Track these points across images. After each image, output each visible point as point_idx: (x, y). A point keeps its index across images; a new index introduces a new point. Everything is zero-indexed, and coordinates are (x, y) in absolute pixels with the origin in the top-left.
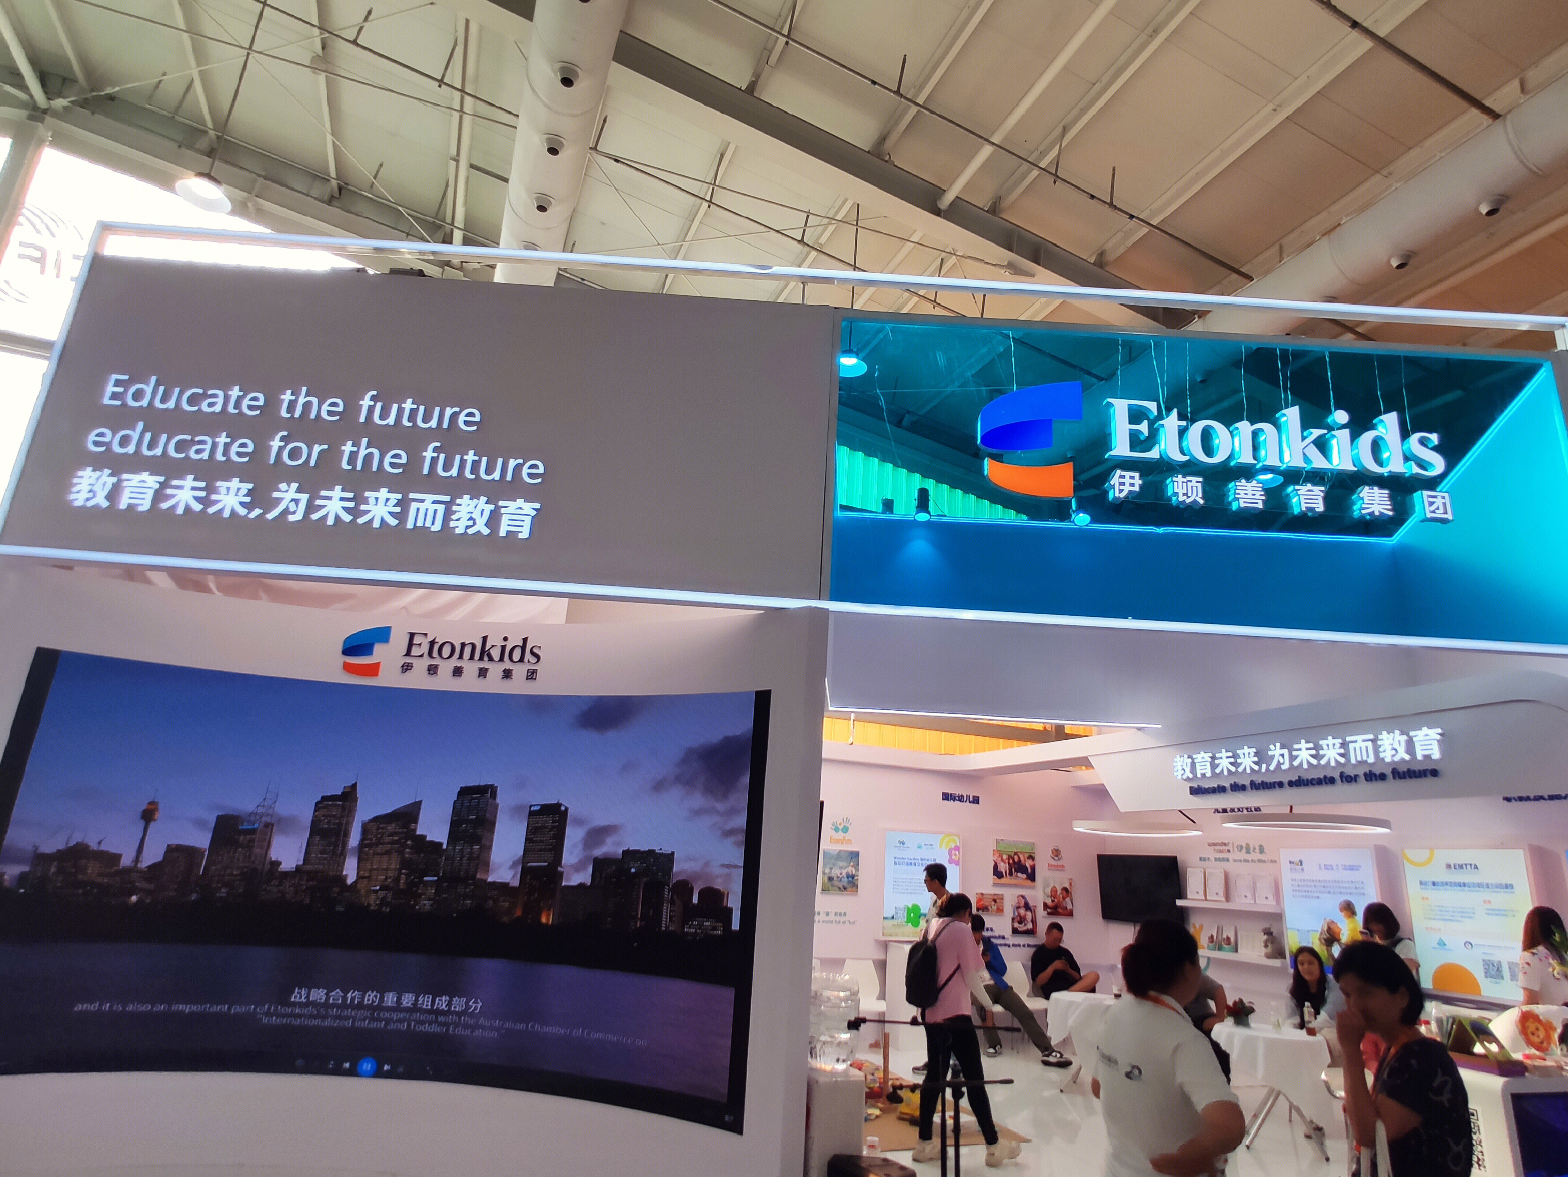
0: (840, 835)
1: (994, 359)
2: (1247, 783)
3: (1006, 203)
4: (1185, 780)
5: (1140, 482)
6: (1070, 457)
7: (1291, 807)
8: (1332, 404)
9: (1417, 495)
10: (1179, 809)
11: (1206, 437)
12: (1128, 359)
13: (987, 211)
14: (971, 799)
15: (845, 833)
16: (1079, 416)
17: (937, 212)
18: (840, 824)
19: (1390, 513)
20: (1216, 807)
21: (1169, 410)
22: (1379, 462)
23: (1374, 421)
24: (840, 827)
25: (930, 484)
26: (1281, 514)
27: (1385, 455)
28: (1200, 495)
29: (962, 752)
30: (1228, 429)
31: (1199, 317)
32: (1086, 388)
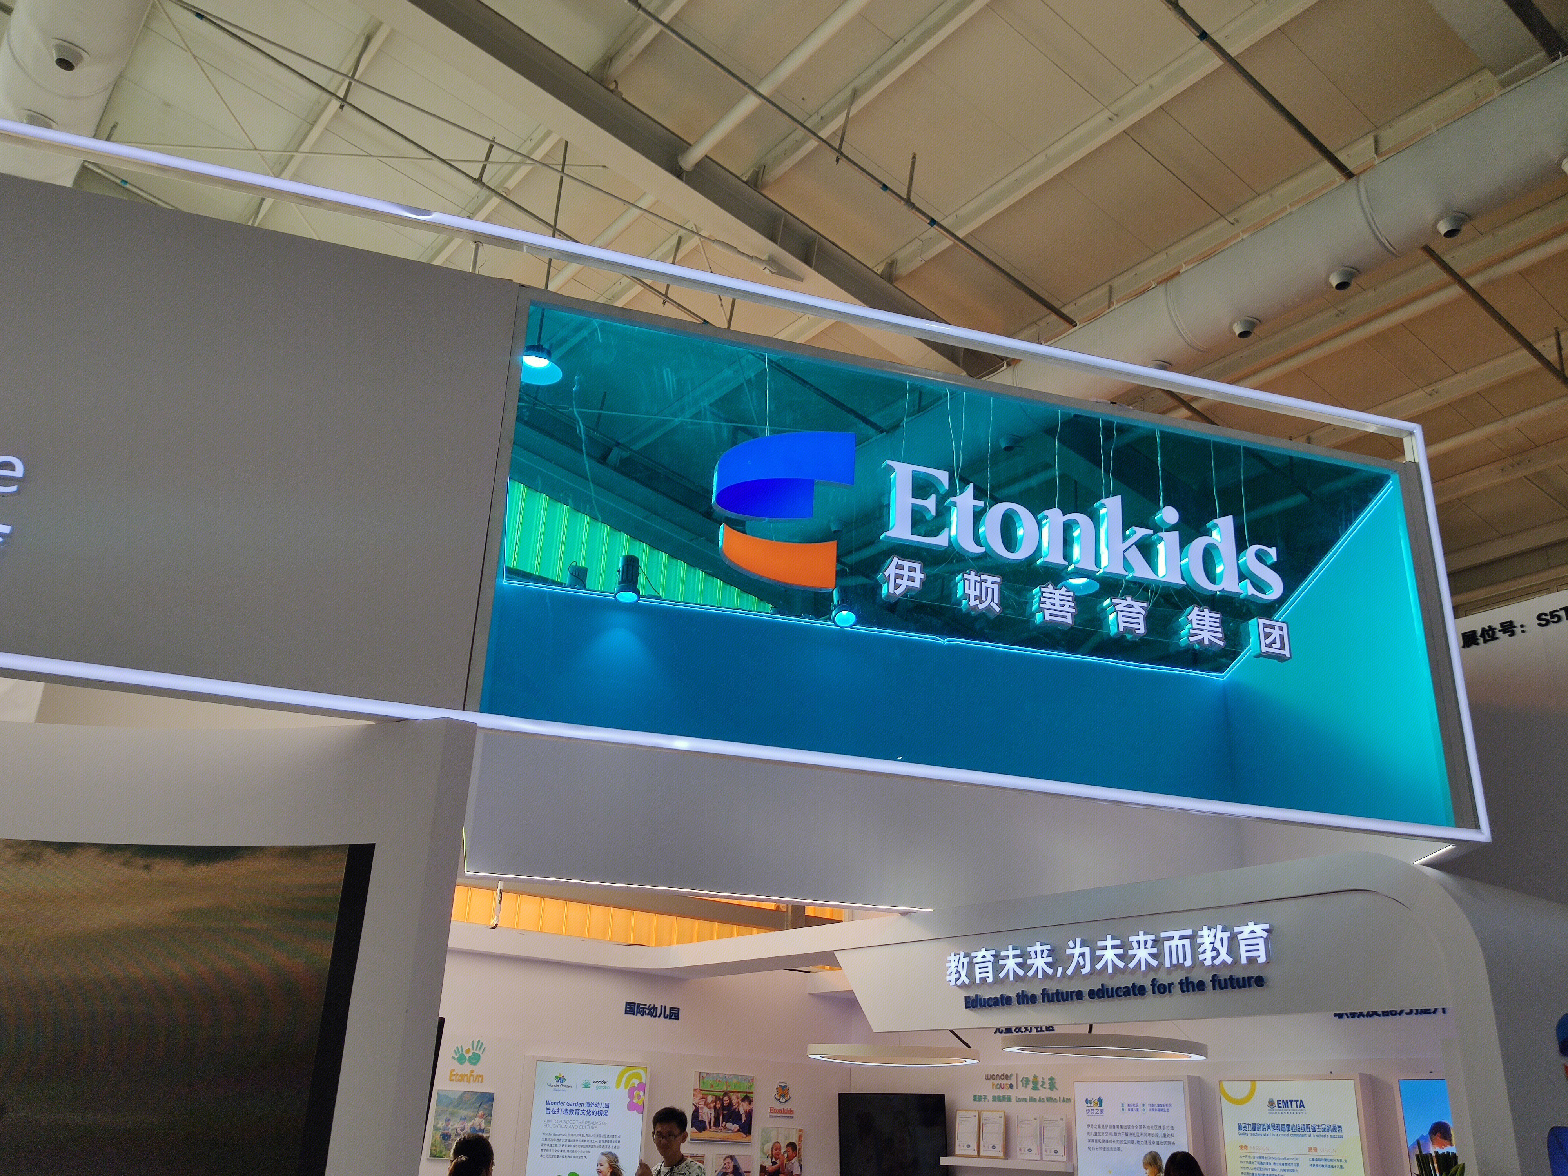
0: (466, 1068)
1: (742, 384)
2: (1038, 992)
3: (773, 175)
4: (959, 987)
5: (922, 576)
6: (835, 532)
7: (1091, 1026)
8: (1161, 498)
9: (1252, 623)
10: (951, 1028)
11: (1008, 526)
12: (917, 408)
13: (746, 183)
14: (667, 1012)
15: (474, 1064)
16: (848, 478)
17: (678, 173)
18: (468, 1051)
19: (1221, 643)
20: (998, 1026)
21: (965, 482)
22: (1211, 576)
23: (1208, 525)
24: (467, 1056)
25: (642, 551)
26: (1092, 634)
27: (1219, 569)
28: (996, 600)
29: (659, 944)
30: (1035, 516)
31: (1009, 365)
32: (859, 441)
